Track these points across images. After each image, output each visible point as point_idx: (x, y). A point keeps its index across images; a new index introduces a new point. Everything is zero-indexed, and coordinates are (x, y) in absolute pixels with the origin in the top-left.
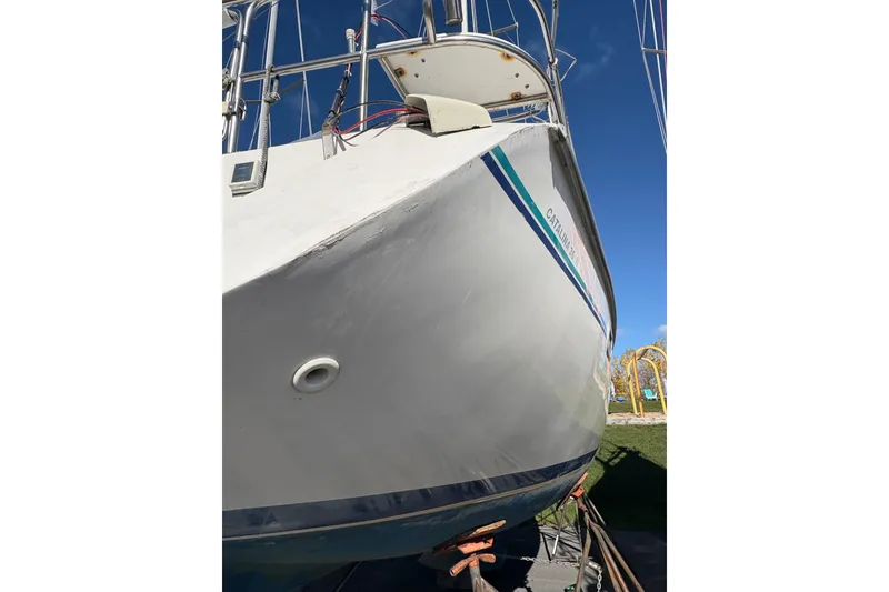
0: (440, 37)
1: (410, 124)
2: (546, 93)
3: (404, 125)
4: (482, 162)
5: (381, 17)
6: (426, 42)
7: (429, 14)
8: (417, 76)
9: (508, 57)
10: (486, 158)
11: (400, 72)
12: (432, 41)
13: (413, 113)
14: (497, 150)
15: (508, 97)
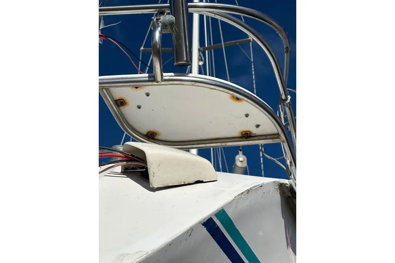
0: (167, 75)
1: (126, 172)
2: (278, 134)
3: (119, 169)
4: (204, 229)
5: (106, 37)
6: (152, 79)
7: (158, 54)
8: (139, 107)
9: (238, 99)
10: (209, 224)
11: (121, 103)
12: (159, 78)
13: (131, 160)
14: (221, 214)
15: (236, 133)
